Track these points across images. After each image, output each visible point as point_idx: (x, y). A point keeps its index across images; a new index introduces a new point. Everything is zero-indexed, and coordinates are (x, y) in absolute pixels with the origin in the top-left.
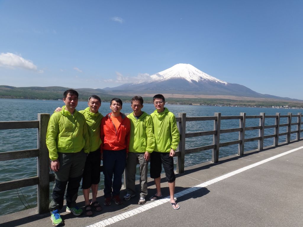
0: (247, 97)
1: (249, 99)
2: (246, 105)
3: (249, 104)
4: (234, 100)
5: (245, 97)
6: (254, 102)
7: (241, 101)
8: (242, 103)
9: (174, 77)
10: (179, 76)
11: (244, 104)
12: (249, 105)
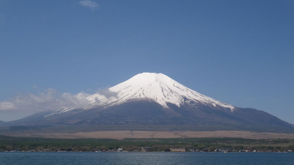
0: (272, 133)
1: (276, 136)
2: (273, 148)
3: (278, 145)
4: (249, 139)
5: (269, 133)
6: (286, 141)
7: (263, 141)
8: (264, 145)
9: (134, 97)
10: (142, 96)
11: (268, 145)
12: (279, 148)
